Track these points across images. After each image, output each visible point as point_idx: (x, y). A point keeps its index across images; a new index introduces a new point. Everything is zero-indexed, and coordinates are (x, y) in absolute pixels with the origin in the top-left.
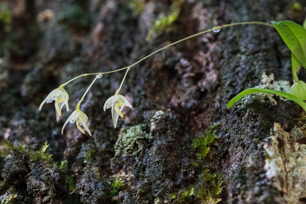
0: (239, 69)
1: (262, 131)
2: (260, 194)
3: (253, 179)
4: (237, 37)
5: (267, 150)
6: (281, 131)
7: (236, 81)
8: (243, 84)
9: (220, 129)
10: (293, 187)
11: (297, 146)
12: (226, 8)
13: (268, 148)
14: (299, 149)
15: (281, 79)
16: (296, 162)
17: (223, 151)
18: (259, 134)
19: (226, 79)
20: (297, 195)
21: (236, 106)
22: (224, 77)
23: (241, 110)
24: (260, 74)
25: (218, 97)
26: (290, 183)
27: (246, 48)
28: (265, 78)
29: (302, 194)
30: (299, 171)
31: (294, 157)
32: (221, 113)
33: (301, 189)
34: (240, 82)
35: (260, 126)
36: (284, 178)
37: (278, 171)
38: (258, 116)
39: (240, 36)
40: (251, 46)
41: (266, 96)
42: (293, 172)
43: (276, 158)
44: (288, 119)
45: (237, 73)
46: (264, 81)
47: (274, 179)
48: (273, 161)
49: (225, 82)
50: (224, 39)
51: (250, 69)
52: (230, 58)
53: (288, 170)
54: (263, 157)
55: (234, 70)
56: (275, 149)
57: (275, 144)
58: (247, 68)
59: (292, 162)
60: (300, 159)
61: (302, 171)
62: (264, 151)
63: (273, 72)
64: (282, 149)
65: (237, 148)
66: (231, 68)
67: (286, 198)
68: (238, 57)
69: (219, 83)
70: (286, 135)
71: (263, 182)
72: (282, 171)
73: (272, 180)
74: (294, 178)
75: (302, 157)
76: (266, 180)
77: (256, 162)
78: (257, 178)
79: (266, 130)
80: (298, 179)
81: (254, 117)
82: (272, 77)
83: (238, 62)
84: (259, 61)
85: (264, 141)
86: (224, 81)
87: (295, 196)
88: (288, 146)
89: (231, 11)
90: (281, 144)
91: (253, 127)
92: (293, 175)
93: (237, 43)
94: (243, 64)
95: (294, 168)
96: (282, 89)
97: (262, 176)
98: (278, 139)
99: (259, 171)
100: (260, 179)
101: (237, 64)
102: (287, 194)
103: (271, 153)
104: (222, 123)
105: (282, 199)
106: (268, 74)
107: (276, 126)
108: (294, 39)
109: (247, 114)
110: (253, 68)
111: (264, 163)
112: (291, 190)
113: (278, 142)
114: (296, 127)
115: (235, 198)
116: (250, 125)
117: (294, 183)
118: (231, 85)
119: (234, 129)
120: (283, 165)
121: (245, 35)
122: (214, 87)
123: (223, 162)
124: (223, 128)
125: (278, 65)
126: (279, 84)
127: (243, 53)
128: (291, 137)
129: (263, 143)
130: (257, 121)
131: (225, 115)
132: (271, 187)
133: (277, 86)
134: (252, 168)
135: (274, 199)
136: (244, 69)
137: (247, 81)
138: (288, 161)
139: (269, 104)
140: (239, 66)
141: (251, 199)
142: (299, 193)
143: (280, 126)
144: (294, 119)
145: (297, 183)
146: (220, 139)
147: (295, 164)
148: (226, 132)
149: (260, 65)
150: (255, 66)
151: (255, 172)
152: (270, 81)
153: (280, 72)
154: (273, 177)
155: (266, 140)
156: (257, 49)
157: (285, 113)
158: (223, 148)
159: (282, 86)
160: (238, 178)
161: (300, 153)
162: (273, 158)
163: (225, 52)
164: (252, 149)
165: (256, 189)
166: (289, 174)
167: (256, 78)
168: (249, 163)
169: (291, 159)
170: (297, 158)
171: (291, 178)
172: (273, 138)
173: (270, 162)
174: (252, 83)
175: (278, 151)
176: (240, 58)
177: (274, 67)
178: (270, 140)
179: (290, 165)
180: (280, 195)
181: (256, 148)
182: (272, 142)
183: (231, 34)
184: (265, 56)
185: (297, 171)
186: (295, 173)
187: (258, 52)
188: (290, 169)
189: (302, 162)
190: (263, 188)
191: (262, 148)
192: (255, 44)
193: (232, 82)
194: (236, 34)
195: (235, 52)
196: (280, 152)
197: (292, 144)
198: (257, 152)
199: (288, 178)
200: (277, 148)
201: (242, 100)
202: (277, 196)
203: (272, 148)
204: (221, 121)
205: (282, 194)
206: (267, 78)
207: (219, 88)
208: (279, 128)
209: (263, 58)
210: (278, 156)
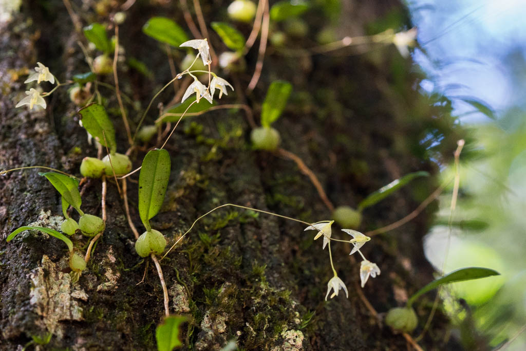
0: (24, 205)
1: (32, 262)
2: (22, 318)
3: (20, 304)
4: (26, 177)
5: (33, 280)
6: (48, 262)
7: (19, 216)
8: (25, 219)
9: (4, 257)
10: (54, 311)
11: (60, 275)
12: (20, 150)
13: (34, 278)
14: (62, 278)
15: (57, 215)
16: (59, 289)
17: (4, 277)
18: (29, 265)
19: (12, 214)
20: (56, 317)
21: (17, 238)
22: (11, 212)
23: (19, 243)
24: (39, 211)
25: (6, 229)
26: (52, 307)
27: (31, 187)
28: (43, 214)
29: (61, 316)
30: (60, 297)
31: (57, 285)
32: (7, 243)
33: (60, 312)
34: (23, 217)
35: (31, 259)
36: (45, 304)
37: (39, 298)
38: (30, 249)
39: (28, 176)
40: (34, 186)
41: (39, 232)
42: (55, 297)
43: (40, 287)
44: (57, 251)
45: (22, 209)
46: (41, 217)
47: (36, 306)
48: (37, 289)
49: (11, 217)
50: (16, 178)
51: (31, 206)
52: (18, 195)
53: (50, 296)
54: (29, 286)
55: (19, 206)
56: (40, 279)
57: (41, 274)
58: (29, 205)
59: (55, 289)
60: (62, 286)
61: (62, 297)
62: (31, 281)
63: (50, 209)
64: (47, 278)
65: (14, 275)
66: (18, 204)
67: (45, 321)
68: (25, 195)
69: (7, 217)
70: (53, 265)
71: (26, 308)
72: (43, 298)
73: (35, 306)
74: (55, 303)
75: (64, 285)
76: (28, 306)
77: (24, 290)
78: (22, 304)
79: (35, 261)
80: (58, 304)
81: (27, 250)
82: (49, 213)
83: (24, 199)
84: (40, 199)
85: (32, 272)
86: (11, 215)
87: (54, 319)
88: (53, 275)
89: (24, 154)
90: (47, 274)
91: (25, 259)
92: (55, 301)
93: (25, 182)
94: (27, 202)
95: (56, 294)
96: (56, 224)
97: (27, 302)
98: (44, 270)
99: (25, 298)
100: (25, 305)
101: (22, 201)
102: (46, 318)
103: (36, 282)
104: (7, 251)
105: (41, 322)
106: (46, 211)
107: (45, 258)
108: (62, 185)
109: (21, 247)
110: (34, 206)
111: (29, 291)
112: (52, 313)
113: (43, 273)
114: (64, 256)
115: (6, 319)
116: (23, 257)
117: (55, 307)
118: (15, 219)
119: (14, 258)
120: (46, 293)
121: (31, 176)
122: (3, 220)
123: (4, 286)
124: (7, 256)
125: (56, 202)
126: (55, 220)
127: (29, 191)
128: (57, 267)
129: (31, 273)
130: (29, 253)
131: (10, 245)
132: (33, 312)
133: (52, 221)
134: (20, 295)
135: (34, 322)
136: (26, 206)
137: (28, 216)
138: (52, 289)
139: (41, 239)
140: (24, 203)
141: (15, 323)
142: (58, 316)
143: (48, 258)
144: (64, 250)
145: (57, 307)
146: (3, 266)
147: (58, 291)
148: (9, 260)
149: (40, 203)
150: (36, 204)
151: (22, 298)
152: (46, 217)
153: (57, 208)
154: (35, 304)
155: (34, 271)
156: (39, 188)
157: (55, 245)
158: (4, 274)
159: (56, 221)
160: (10, 302)
161: (63, 281)
162: (37, 287)
163: (15, 190)
164: (22, 278)
165: (20, 314)
166: (51, 300)
167: (36, 214)
168: (18, 291)
169: (55, 287)
170: (60, 285)
171: (53, 303)
172: (40, 269)
173: (34, 290)
174: (32, 218)
175: (43, 280)
176: (26, 195)
177: (51, 204)
178: (37, 271)
179: (53, 292)
180: (40, 319)
181: (25, 277)
182: (38, 273)
183: (21, 174)
184: (45, 194)
185: (58, 297)
186: (57, 299)
187: (40, 191)
188: (52, 295)
189: (64, 289)
190: (26, 313)
191: (30, 278)
192: (38, 184)
193: (17, 217)
194: (25, 174)
195: (22, 190)
196: (45, 281)
197: (57, 273)
198: (25, 281)
199: (50, 303)
200: (42, 277)
201: (23, 233)
202: (37, 320)
203: (38, 278)
204: (6, 250)
205: (42, 318)
206: (45, 214)
207: (7, 221)
208: (47, 260)
209: (44, 196)
210: (42, 285)
